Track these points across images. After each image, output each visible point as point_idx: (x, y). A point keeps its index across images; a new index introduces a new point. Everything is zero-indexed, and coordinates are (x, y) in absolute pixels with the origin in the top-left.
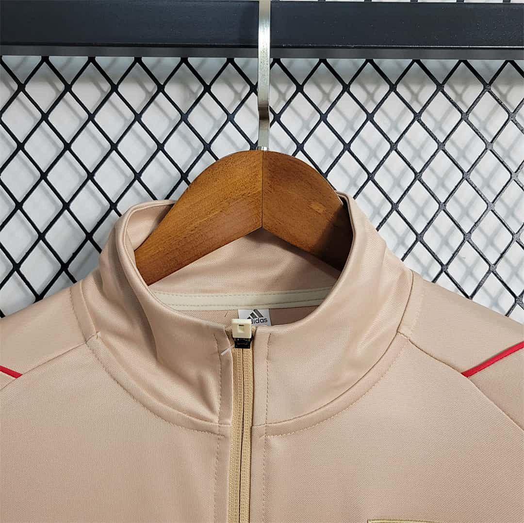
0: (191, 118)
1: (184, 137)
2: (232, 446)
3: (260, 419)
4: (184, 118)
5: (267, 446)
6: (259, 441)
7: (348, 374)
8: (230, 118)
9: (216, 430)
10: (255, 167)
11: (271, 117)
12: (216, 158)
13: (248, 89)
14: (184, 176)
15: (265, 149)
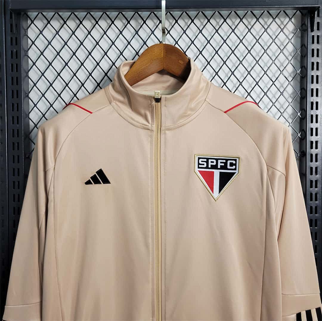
0: (139, 33)
1: (137, 40)
2: (155, 133)
3: (163, 125)
4: (137, 32)
5: (165, 134)
6: (163, 132)
7: (189, 112)
8: (153, 32)
9: (150, 129)
10: (161, 49)
11: (166, 32)
12: (148, 47)
13: (159, 22)
14: (137, 53)
15: (164, 43)
